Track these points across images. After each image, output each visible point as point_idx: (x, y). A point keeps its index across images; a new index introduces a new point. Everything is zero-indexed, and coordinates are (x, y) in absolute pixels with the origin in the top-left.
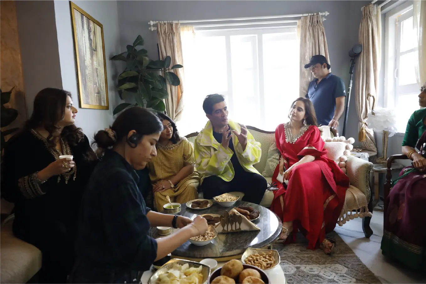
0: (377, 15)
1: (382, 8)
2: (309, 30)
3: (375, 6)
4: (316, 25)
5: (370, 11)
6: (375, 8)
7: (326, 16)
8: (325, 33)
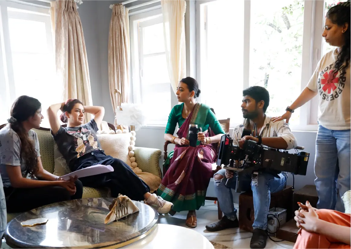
0: (126, 17)
1: (130, 11)
2: (64, 15)
3: (124, 7)
4: (72, 12)
5: (121, 11)
6: (125, 9)
7: (80, 5)
8: (81, 23)
